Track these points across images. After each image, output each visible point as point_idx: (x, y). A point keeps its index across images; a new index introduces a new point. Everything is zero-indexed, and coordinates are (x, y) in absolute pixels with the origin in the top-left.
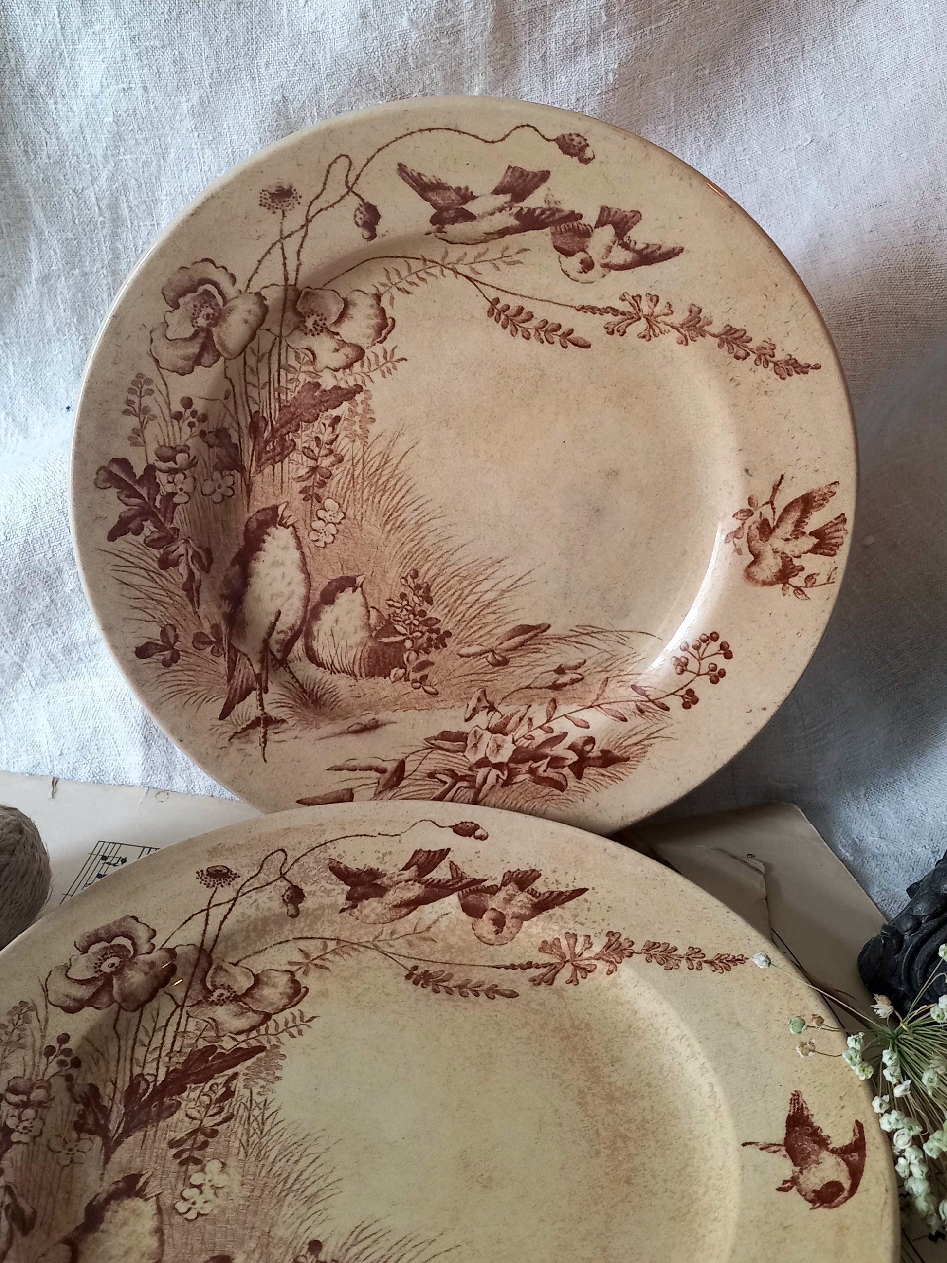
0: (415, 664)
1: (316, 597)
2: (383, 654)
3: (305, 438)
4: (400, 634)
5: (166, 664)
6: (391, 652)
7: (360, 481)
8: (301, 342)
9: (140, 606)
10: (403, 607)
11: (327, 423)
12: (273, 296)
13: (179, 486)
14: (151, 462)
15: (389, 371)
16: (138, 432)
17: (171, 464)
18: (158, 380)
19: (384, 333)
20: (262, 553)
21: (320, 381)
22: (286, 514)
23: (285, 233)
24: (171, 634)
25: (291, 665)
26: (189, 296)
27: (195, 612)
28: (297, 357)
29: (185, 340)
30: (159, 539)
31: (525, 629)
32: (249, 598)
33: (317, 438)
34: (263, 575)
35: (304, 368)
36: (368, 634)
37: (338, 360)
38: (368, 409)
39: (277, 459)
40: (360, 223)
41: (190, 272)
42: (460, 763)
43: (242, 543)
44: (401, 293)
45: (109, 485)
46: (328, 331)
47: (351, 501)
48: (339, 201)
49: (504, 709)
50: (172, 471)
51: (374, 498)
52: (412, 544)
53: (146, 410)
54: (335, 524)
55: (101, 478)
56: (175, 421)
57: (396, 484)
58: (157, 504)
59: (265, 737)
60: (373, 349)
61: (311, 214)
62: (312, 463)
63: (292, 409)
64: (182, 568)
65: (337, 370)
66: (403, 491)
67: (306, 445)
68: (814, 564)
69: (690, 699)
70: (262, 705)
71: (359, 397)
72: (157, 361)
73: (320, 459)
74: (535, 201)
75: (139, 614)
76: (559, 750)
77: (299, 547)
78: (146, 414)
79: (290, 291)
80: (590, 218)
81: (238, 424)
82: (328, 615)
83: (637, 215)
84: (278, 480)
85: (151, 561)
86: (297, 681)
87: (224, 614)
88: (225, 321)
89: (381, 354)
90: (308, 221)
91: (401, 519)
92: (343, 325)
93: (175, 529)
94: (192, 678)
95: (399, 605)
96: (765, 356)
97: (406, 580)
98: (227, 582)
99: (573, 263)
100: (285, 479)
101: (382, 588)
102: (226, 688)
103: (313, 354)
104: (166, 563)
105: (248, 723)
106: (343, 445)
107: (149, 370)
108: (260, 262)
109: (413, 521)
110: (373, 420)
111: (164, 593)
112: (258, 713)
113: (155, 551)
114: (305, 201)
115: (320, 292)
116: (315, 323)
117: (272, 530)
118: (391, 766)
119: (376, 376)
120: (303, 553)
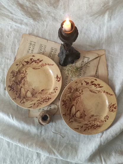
0: (84, 118)
1: (76, 112)
2: (81, 117)
4: (83, 115)
5: (65, 116)
8: (76, 92)
10: (83, 113)
11: (78, 98)
14: (66, 100)
16: (65, 98)
18: (67, 94)
19: (82, 92)
24: (66, 113)
25: (74, 117)
27: (68, 112)
29: (69, 91)
30: (66, 106)
31: (92, 115)
35: (77, 94)
36: (80, 115)
38: (81, 97)
39: (74, 101)
40: (81, 84)
41: (70, 87)
42: (87, 126)
43: (71, 107)
44: (84, 89)
45: (63, 102)
47: (79, 104)
49: (90, 122)
51: (81, 104)
52: (84, 108)
53: (66, 96)
54: (78, 106)
56: (68, 97)
58: (66, 103)
59: (72, 123)
63: (75, 97)
65: (79, 94)
66: (83, 103)
67: (76, 100)
68: (114, 110)
69: (106, 121)
74: (93, 83)
75: (64, 112)
76: (95, 125)
77: (75, 108)
79: (76, 89)
80: (97, 84)
81: (72, 98)
82: (77, 113)
83: (100, 84)
87: (70, 112)
88: (72, 90)
92: (79, 91)
94: (67, 117)
96: (109, 94)
97: (83, 110)
98: (70, 110)
99: (96, 87)
101: (81, 111)
102: (69, 118)
104: (66, 108)
105: (71, 121)
106: (79, 100)
108: (75, 86)
109: (84, 106)
111: (66, 110)
114: (78, 83)
115: (78, 89)
117: (73, 106)
118: (82, 126)
119: (82, 95)
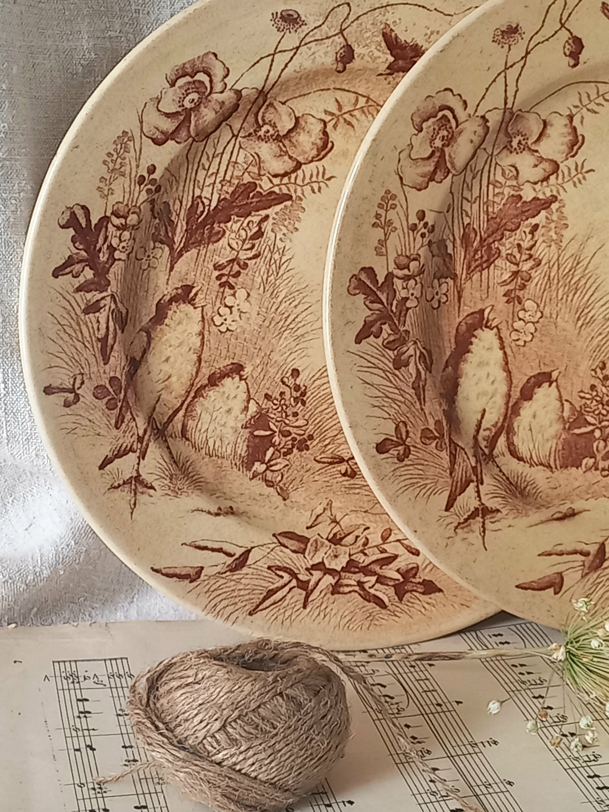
0: (604, 452)
1: (516, 394)
2: (576, 446)
3: (508, 246)
4: (590, 424)
5: (401, 460)
6: (582, 442)
7: (556, 281)
8: (507, 160)
9: (378, 404)
10: (593, 398)
11: (527, 230)
12: (494, 119)
13: (411, 291)
14: (390, 270)
15: (580, 182)
16: (383, 243)
17: (406, 272)
18: (401, 197)
19: (575, 148)
20: (470, 354)
21: (522, 193)
22: (491, 317)
23: (509, 64)
24: (403, 430)
25: (496, 460)
26: (432, 120)
27: (422, 409)
28: (503, 174)
29: (423, 159)
30: (394, 341)
32: (460, 397)
33: (519, 246)
34: (471, 374)
35: (509, 183)
36: (562, 426)
37: (538, 174)
38: (562, 217)
39: (485, 265)
40: (568, 53)
41: (434, 99)
43: (454, 346)
44: (589, 113)
45: (358, 291)
46: (530, 149)
47: (548, 300)
48: (553, 36)
50: (406, 278)
51: (568, 296)
52: (600, 337)
53: (389, 223)
54: (533, 323)
55: (353, 285)
56: (411, 232)
57: (586, 283)
58: (394, 308)
59: (483, 526)
60: (566, 163)
61: (530, 47)
62: (514, 268)
63: (498, 220)
64: (412, 368)
65: (536, 183)
66: (593, 289)
67: (509, 252)
70: (479, 496)
71: (554, 206)
72: (401, 178)
73: (521, 264)
75: (378, 412)
77: (502, 348)
78: (389, 226)
79: (507, 113)
81: (453, 235)
84: (484, 284)
85: (387, 362)
86: (504, 474)
87: (444, 410)
88: (456, 141)
89: (573, 168)
90: (528, 53)
91: (591, 315)
92: (542, 143)
93: (407, 332)
94: (421, 472)
95: (588, 396)
97: (596, 373)
98: (443, 382)
100: (491, 284)
101: (575, 381)
102: (450, 481)
103: (516, 169)
104: (399, 364)
105: (469, 513)
106: (540, 250)
107: (395, 187)
108: (487, 89)
109: (601, 316)
110: (566, 226)
111: (397, 391)
112: (476, 504)
113: (390, 353)
114: (527, 37)
115: (527, 115)
116: (520, 143)
117: (478, 332)
118: (593, 549)
119: (569, 186)
120: (505, 353)
